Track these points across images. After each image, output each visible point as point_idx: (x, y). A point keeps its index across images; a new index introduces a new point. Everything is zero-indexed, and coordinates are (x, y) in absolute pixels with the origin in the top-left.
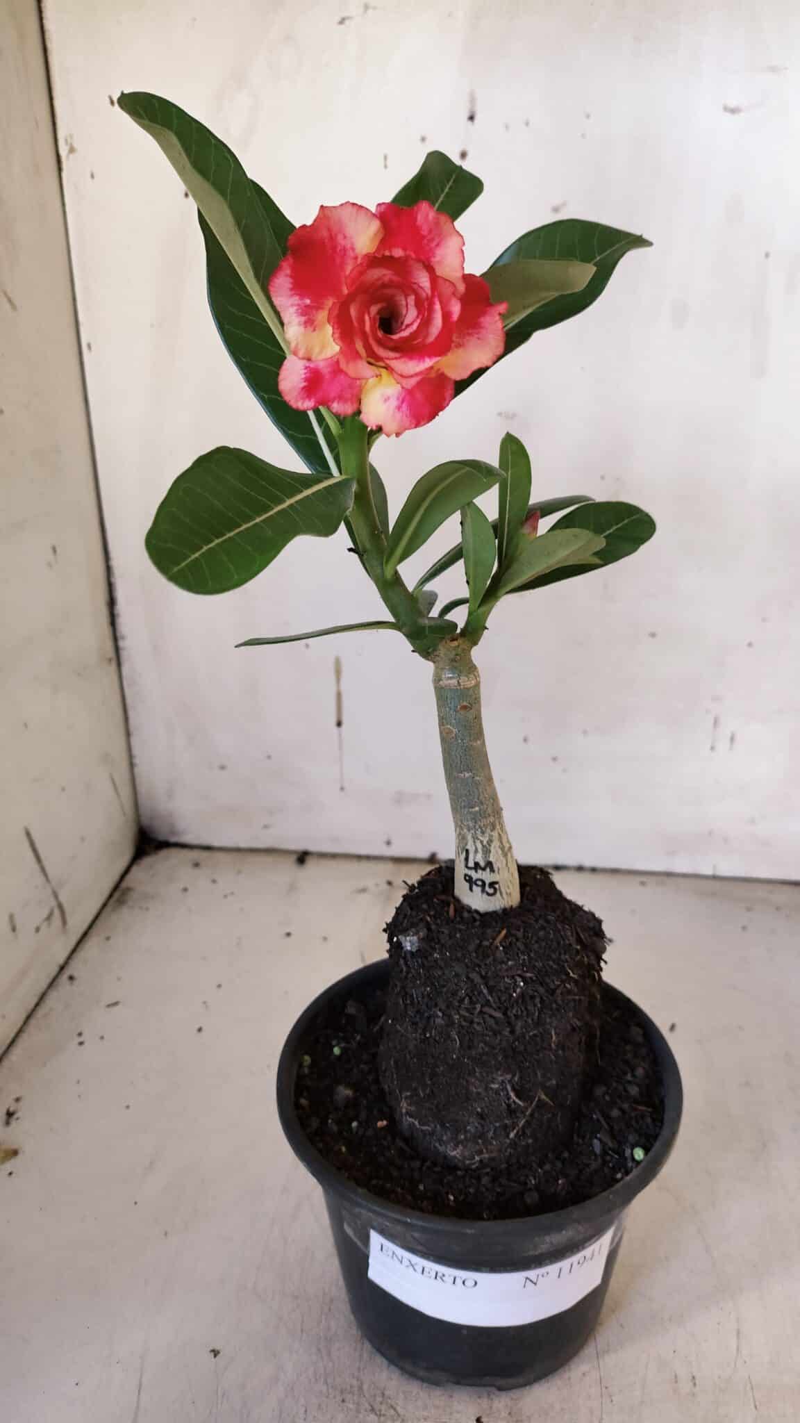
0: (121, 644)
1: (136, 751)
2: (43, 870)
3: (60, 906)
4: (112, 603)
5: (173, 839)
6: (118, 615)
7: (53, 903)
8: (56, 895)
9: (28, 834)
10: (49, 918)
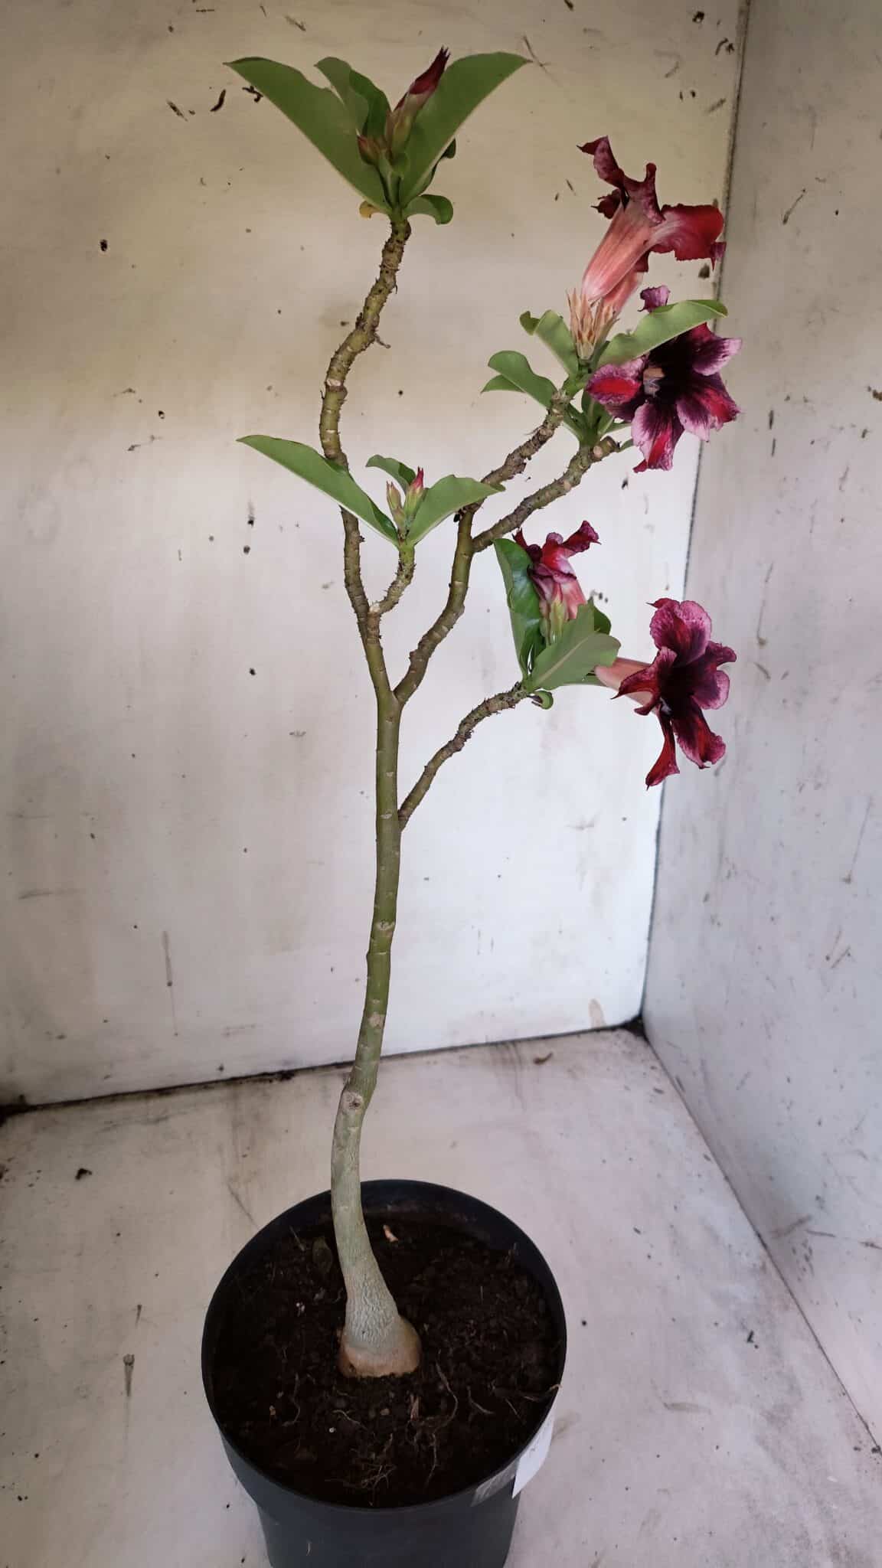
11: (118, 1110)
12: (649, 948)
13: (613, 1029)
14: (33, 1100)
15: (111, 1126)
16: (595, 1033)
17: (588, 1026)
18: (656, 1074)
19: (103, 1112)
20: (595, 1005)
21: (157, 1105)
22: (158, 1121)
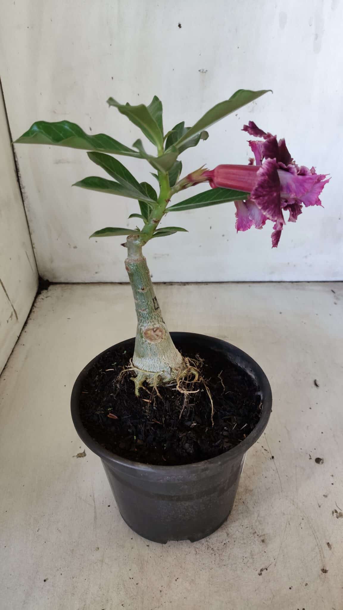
0: (23, 191)
1: (34, 241)
2: (7, 295)
3: (15, 311)
4: (17, 171)
5: (54, 281)
6: (20, 177)
7: (12, 310)
8: (13, 306)
10: (11, 317)
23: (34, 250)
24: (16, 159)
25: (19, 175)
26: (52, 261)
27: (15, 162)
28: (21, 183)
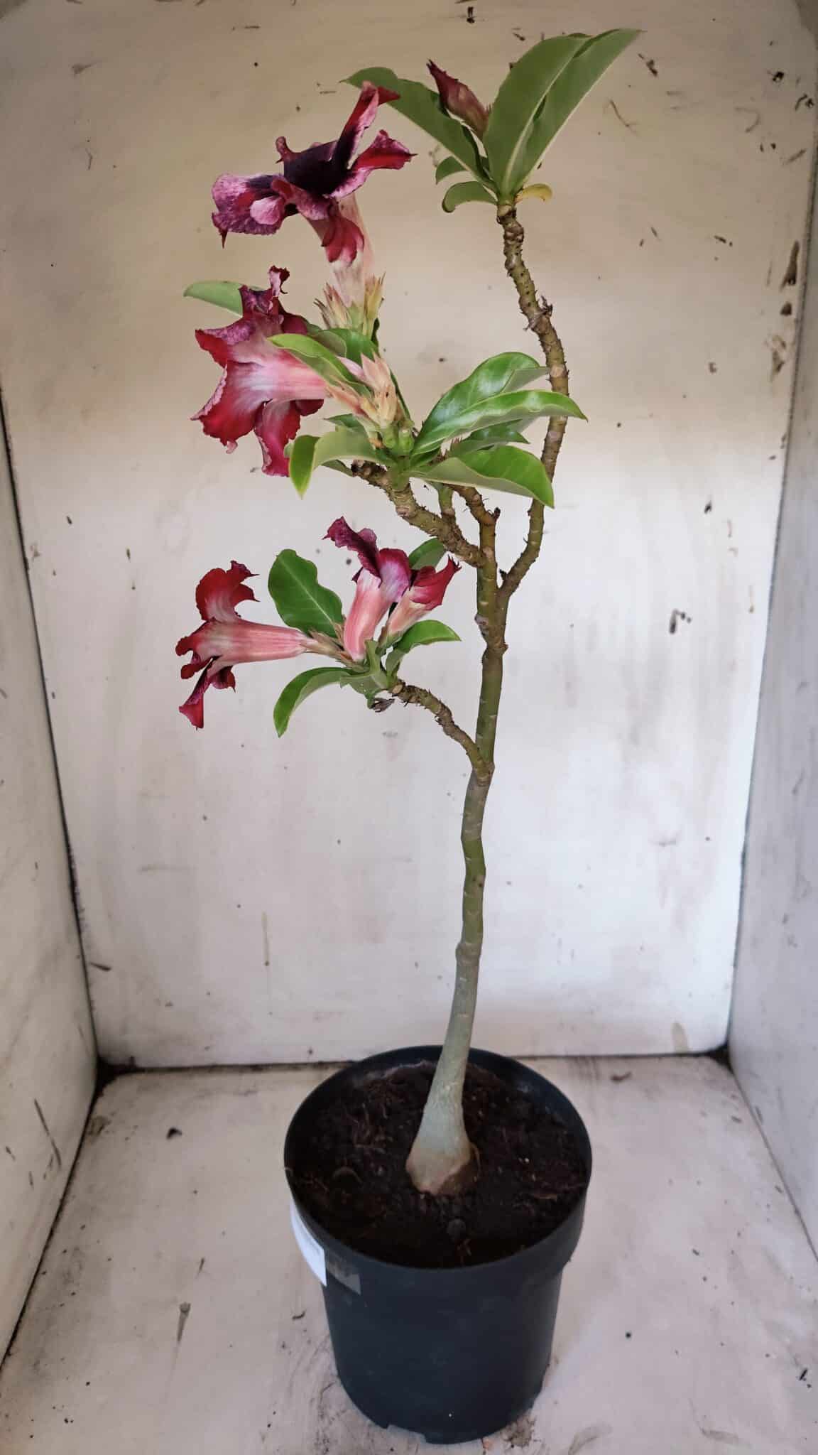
0: (80, 916)
1: (94, 996)
2: (45, 1127)
3: (57, 1151)
4: (73, 884)
6: (78, 893)
7: (52, 1151)
8: (53, 1144)
9: (36, 1104)
10: (50, 1165)
11: (213, 1080)
12: (735, 975)
13: (697, 1055)
14: (141, 1063)
15: (206, 1093)
16: (677, 1059)
17: (671, 1049)
18: (735, 1103)
19: (201, 1081)
20: (678, 1028)
21: (248, 1079)
22: (248, 1093)
23: (95, 1013)
24: (73, 867)
25: (76, 892)
26: (124, 1030)
27: (71, 872)
28: (78, 904)
